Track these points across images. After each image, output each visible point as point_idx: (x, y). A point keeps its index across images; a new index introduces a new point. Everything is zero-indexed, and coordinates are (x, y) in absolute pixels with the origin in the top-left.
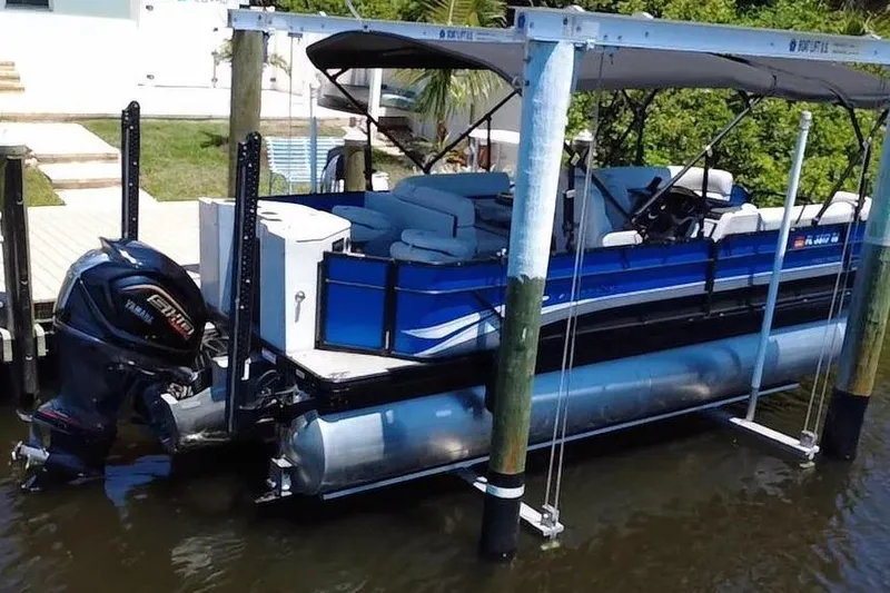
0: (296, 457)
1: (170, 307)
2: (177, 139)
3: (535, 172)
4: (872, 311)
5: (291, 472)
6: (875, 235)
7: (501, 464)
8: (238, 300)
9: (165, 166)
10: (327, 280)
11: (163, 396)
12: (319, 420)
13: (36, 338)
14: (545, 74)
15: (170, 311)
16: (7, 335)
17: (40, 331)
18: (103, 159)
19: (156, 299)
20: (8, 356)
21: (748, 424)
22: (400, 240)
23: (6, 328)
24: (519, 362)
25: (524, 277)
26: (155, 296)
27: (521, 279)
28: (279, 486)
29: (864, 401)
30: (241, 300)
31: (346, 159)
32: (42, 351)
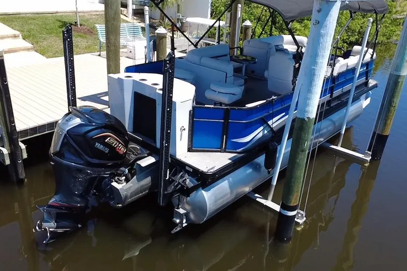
0: (188, 207)
1: (116, 142)
2: (45, 24)
3: (318, 68)
4: (394, 102)
5: (187, 215)
6: (397, 71)
7: (291, 202)
8: (164, 142)
9: (44, 39)
10: (195, 119)
11: (112, 184)
12: (203, 191)
13: (21, 149)
14: (328, 18)
15: (116, 144)
16: (5, 151)
17: (23, 146)
18: (12, 37)
19: (109, 139)
20: (8, 162)
21: (339, 148)
22: (210, 88)
23: (3, 147)
24: (302, 157)
25: (308, 118)
26: (109, 138)
27: (306, 119)
28: (181, 223)
29: (387, 137)
30: (166, 141)
31: (157, 42)
32: (25, 156)
